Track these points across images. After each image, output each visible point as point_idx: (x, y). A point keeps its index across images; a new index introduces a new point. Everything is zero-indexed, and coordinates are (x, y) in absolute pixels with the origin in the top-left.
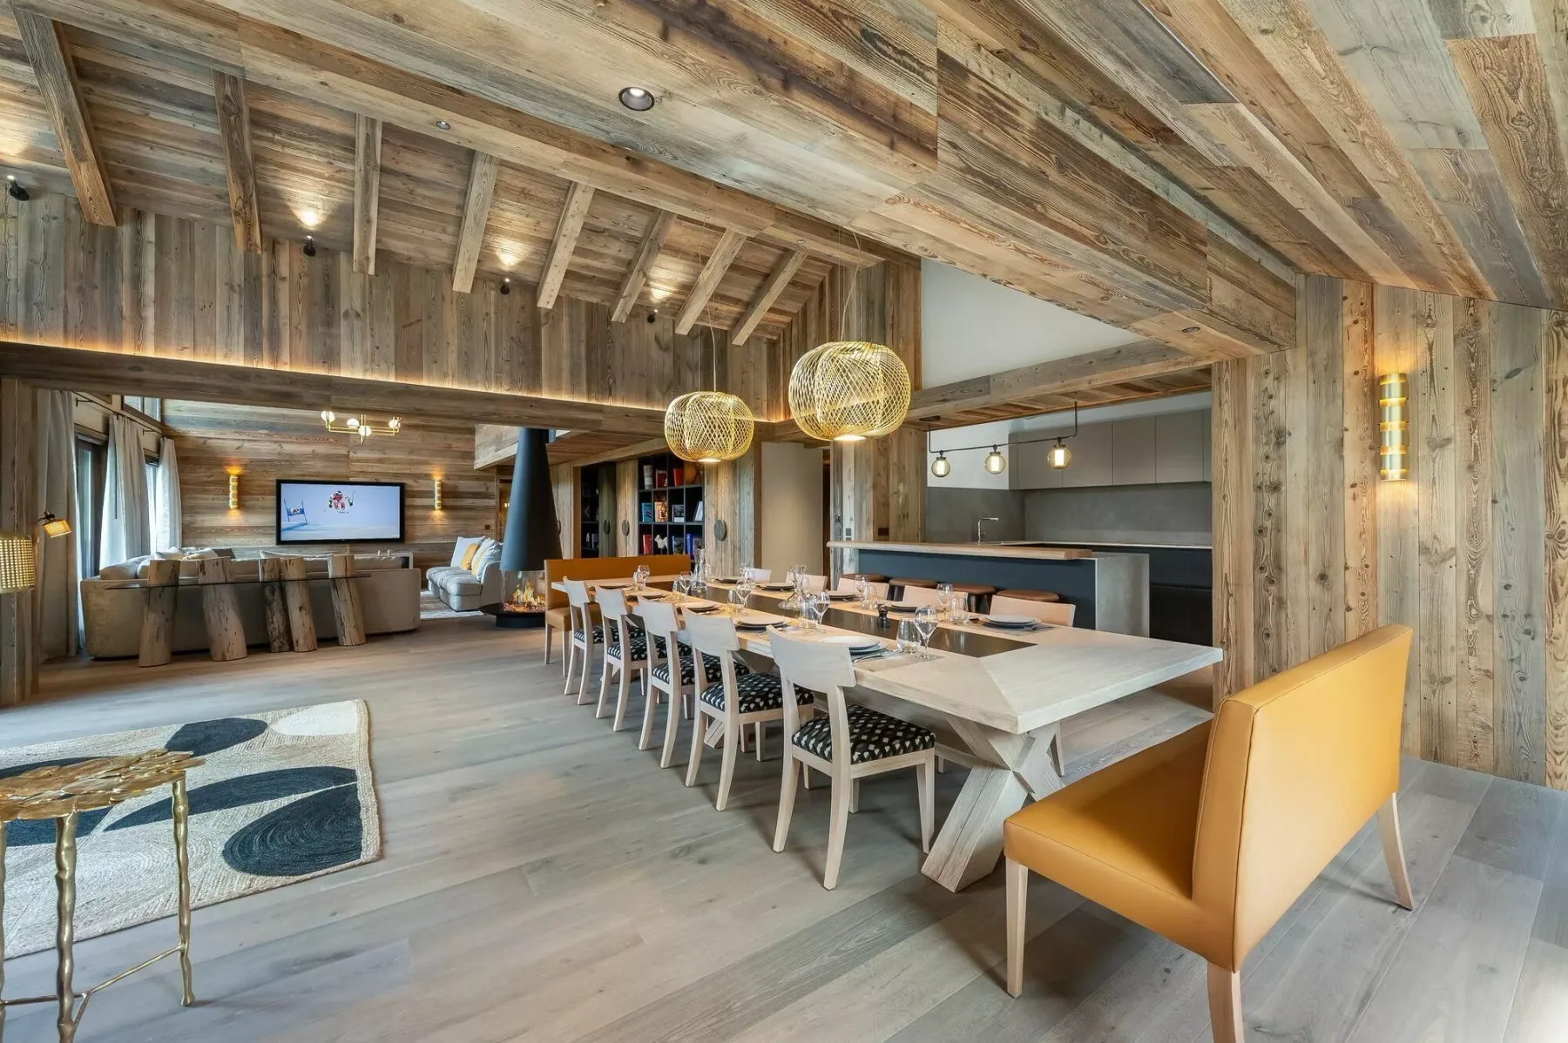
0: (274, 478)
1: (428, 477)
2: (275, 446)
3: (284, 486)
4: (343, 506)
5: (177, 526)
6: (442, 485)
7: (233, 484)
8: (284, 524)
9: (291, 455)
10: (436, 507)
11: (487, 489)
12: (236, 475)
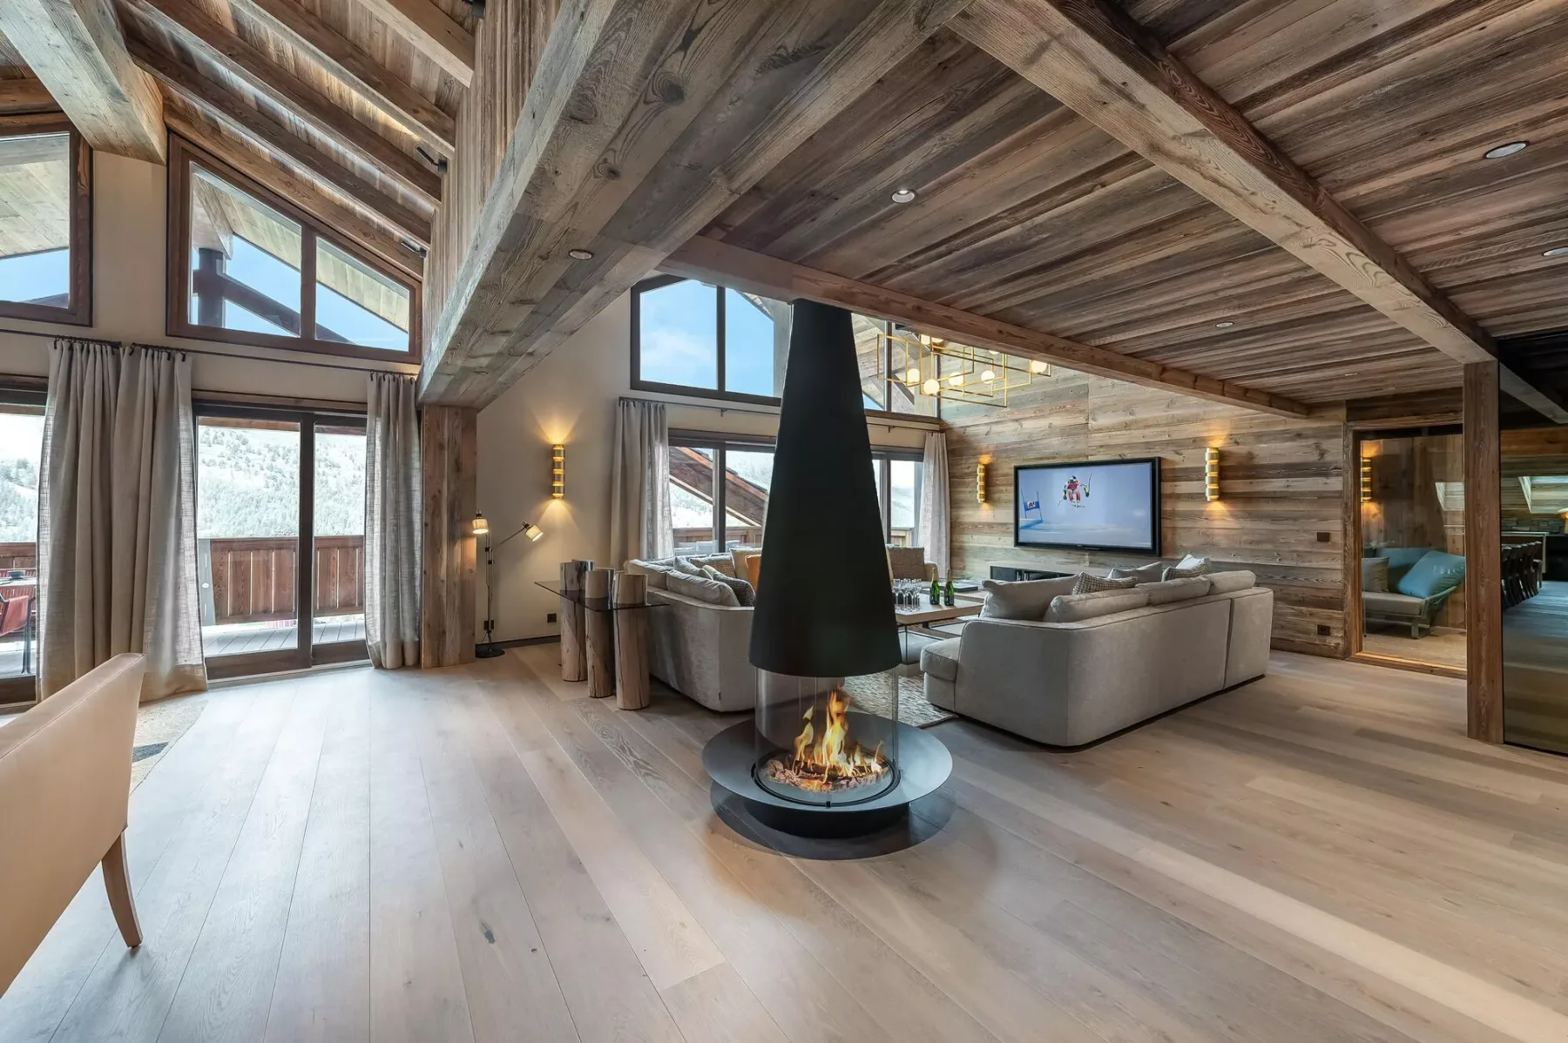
0: (1013, 465)
1: (1197, 442)
2: (1016, 426)
3: (1020, 472)
4: (1078, 498)
5: (943, 522)
6: (1221, 455)
7: (981, 474)
9: (1030, 434)
10: (1210, 497)
11: (1322, 455)
12: (984, 465)
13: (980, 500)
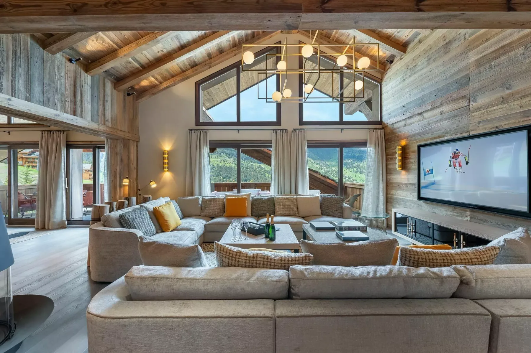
3: (421, 149)
4: (460, 165)
12: (402, 146)
13: (398, 169)
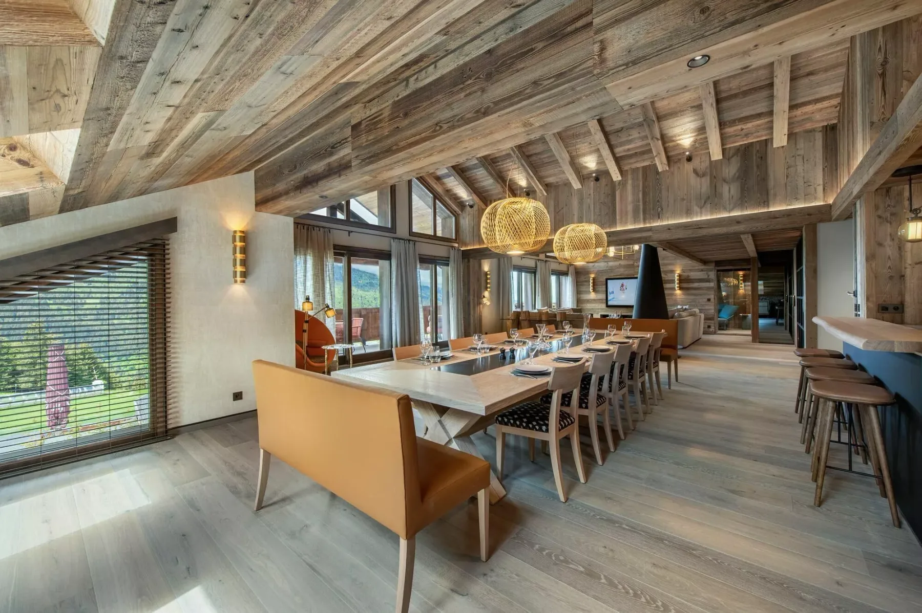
0: (605, 278)
1: (673, 272)
2: (606, 263)
3: (609, 281)
4: (625, 290)
5: (575, 299)
6: (680, 276)
7: (591, 281)
8: (609, 298)
9: (611, 267)
10: (676, 289)
11: (708, 276)
12: (593, 278)
13: (591, 291)
